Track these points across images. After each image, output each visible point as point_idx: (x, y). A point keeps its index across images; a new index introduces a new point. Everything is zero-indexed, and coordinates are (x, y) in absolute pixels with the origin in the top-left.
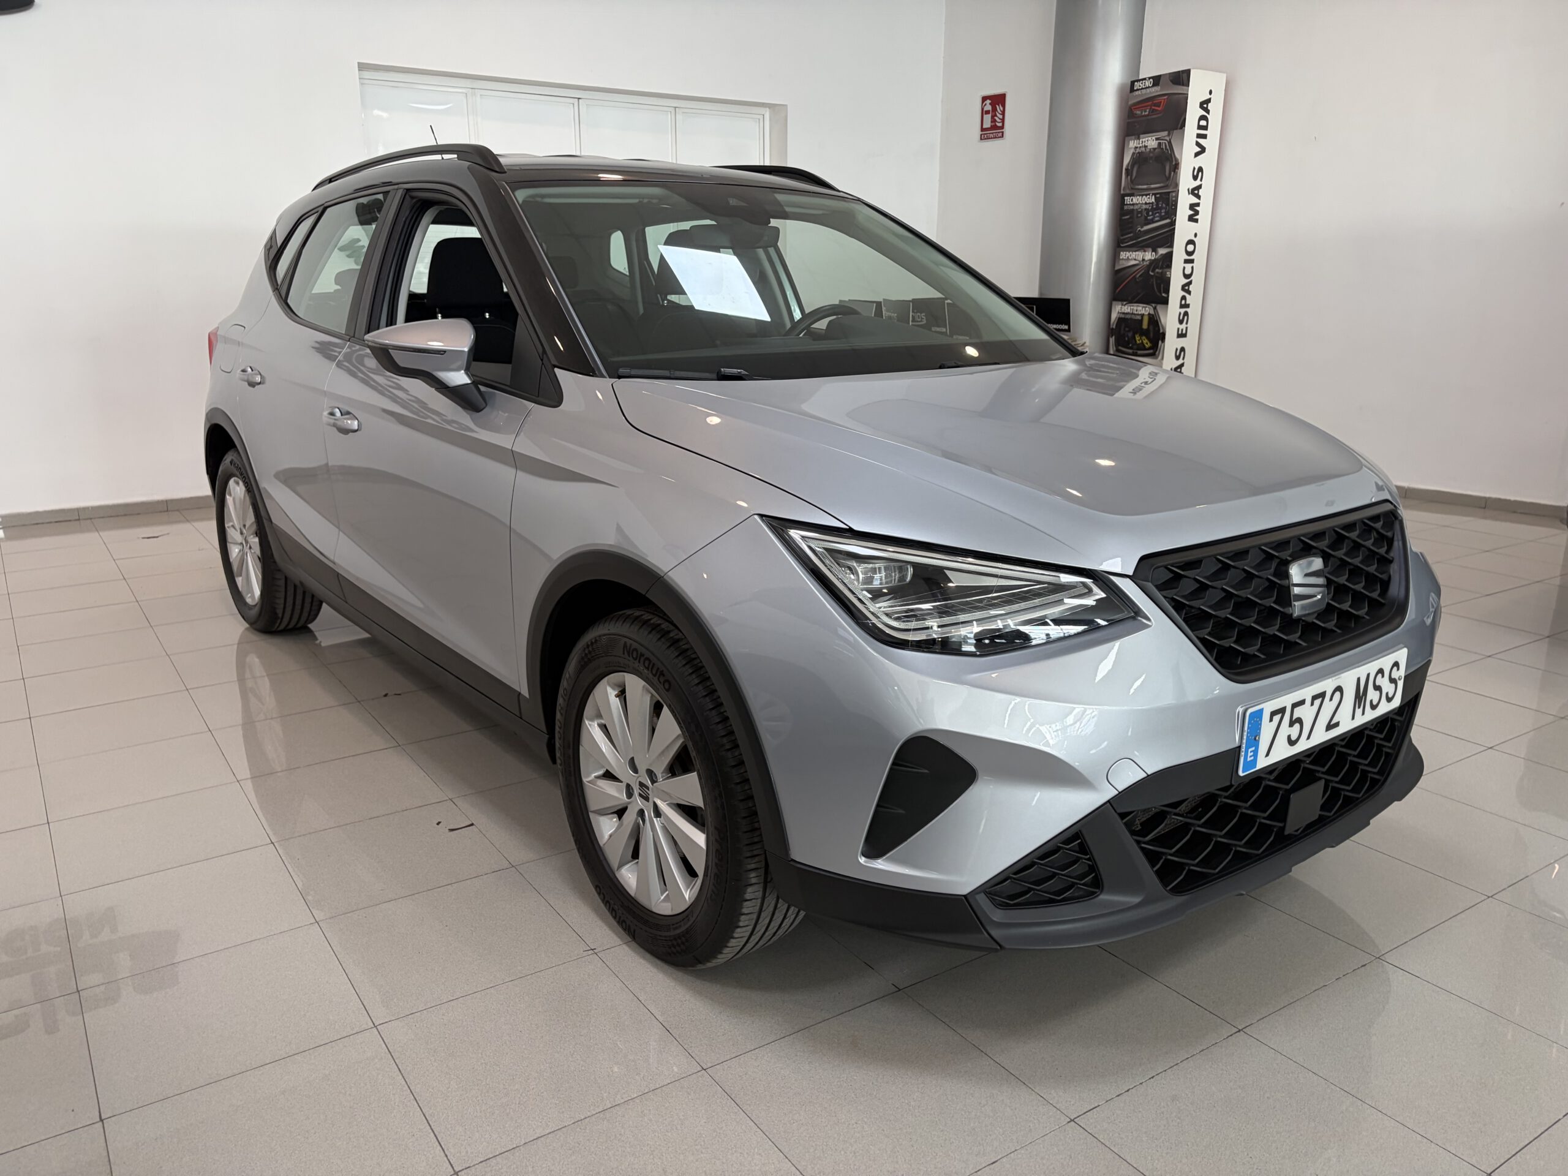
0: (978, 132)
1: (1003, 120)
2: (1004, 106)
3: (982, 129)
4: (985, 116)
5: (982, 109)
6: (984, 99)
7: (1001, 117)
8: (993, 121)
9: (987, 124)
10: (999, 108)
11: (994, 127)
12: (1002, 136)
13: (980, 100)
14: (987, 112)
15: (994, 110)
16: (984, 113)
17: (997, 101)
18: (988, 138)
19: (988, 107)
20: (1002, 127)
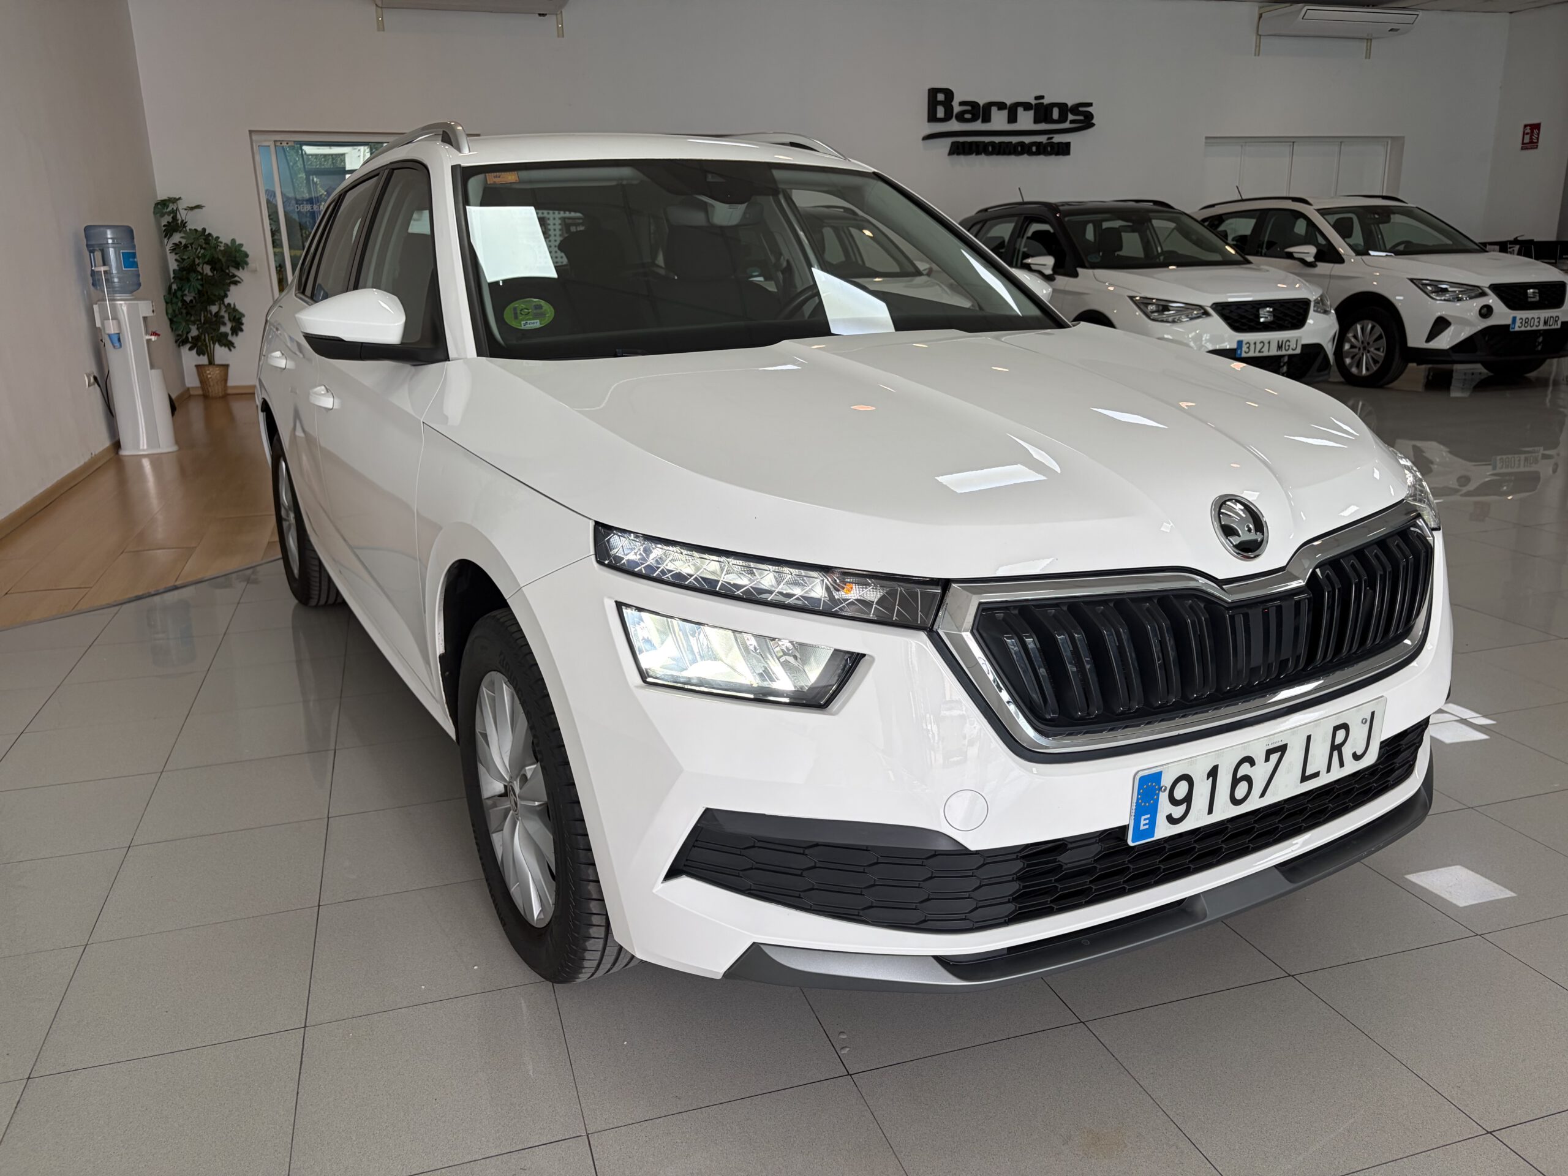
0: (1520, 146)
1: (1538, 139)
2: (1539, 130)
3: (1523, 143)
4: (1525, 136)
5: (1524, 132)
6: (1526, 126)
7: (1536, 136)
8: (1531, 138)
9: (1527, 139)
10: (1536, 131)
11: (1531, 142)
12: (1537, 148)
13: (1523, 127)
14: (1527, 134)
15: (1532, 132)
16: (1524, 134)
17: (1536, 127)
18: (1527, 149)
19: (1528, 130)
20: (1537, 142)
